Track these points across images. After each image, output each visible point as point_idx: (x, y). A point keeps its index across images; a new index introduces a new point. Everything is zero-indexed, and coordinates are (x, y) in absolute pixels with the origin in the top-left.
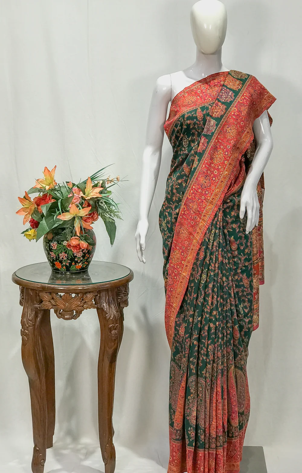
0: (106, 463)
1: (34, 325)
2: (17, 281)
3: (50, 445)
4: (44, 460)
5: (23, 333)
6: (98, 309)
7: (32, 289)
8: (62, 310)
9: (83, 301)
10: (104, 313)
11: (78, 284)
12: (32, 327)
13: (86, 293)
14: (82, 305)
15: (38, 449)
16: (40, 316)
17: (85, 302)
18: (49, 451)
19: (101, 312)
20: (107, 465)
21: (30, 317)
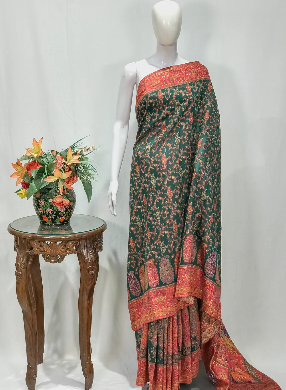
0: (86, 377)
1: (26, 268)
2: (12, 232)
3: (41, 362)
4: (36, 375)
5: (17, 274)
6: (78, 254)
7: (24, 239)
8: (49, 255)
9: (66, 248)
10: (83, 257)
11: (62, 234)
12: (24, 269)
13: (68, 241)
14: (64, 251)
15: (31, 366)
16: (31, 260)
17: (68, 249)
18: (39, 367)
19: (81, 257)
20: (87, 378)
21: (23, 261)
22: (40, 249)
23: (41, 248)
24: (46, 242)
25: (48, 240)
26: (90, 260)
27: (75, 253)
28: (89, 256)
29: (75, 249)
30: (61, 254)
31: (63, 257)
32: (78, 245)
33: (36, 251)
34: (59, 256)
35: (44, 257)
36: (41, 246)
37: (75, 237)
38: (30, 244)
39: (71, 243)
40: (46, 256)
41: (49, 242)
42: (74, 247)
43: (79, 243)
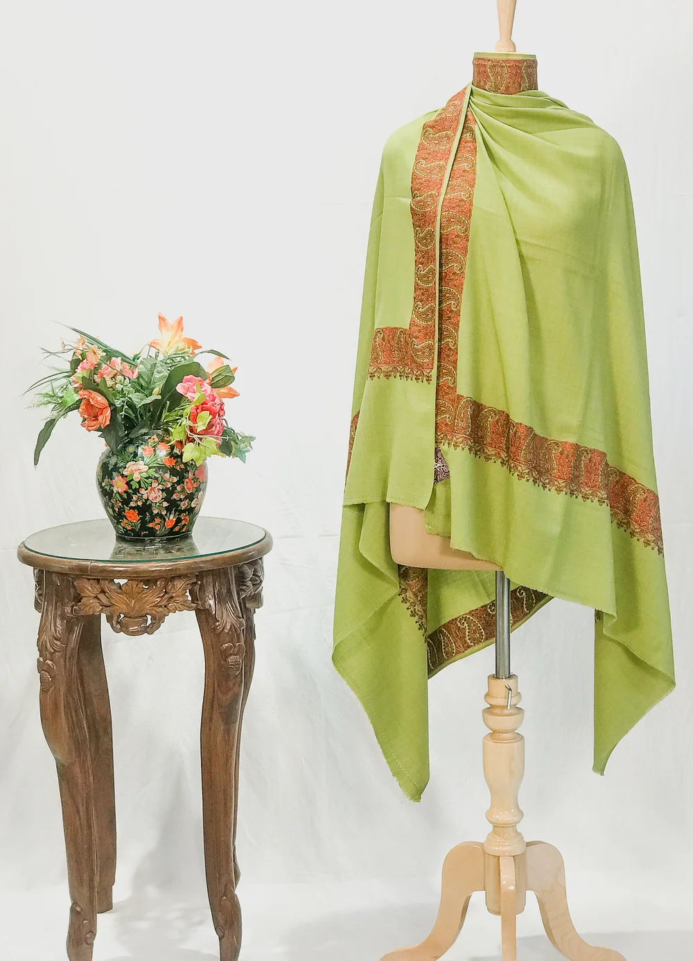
0: (222, 935)
1: (65, 649)
2: (28, 558)
3: (107, 906)
4: (94, 934)
5: (42, 667)
6: (199, 613)
7: (58, 574)
9: (166, 596)
10: (211, 621)
12: (60, 654)
13: (173, 579)
14: (164, 603)
15: (79, 910)
16: (77, 629)
17: (172, 597)
19: (204, 617)
20: (223, 940)
21: (56, 632)
22: (99, 599)
23: (101, 596)
24: (116, 581)
25: (121, 574)
26: (228, 628)
27: (189, 609)
28: (227, 618)
29: (190, 598)
30: (154, 612)
31: (158, 621)
32: (197, 588)
33: (91, 604)
34: (149, 617)
35: (109, 619)
36: (103, 592)
37: (188, 567)
38: (74, 587)
39: (179, 584)
40: (115, 618)
41: (123, 582)
42: (188, 594)
43: (199, 582)
